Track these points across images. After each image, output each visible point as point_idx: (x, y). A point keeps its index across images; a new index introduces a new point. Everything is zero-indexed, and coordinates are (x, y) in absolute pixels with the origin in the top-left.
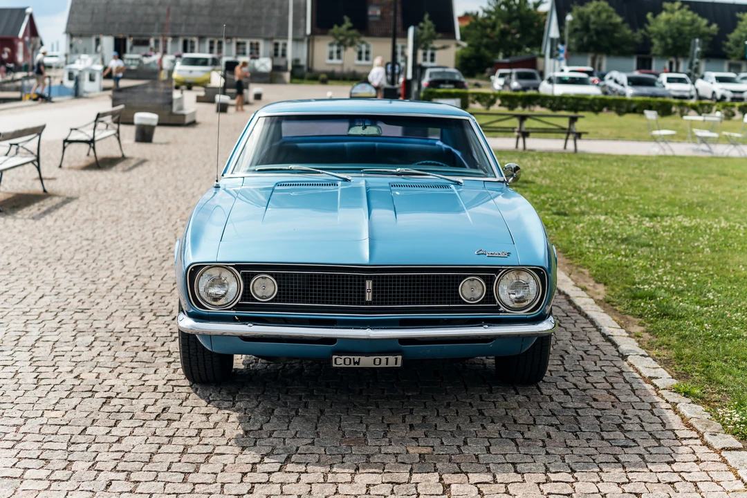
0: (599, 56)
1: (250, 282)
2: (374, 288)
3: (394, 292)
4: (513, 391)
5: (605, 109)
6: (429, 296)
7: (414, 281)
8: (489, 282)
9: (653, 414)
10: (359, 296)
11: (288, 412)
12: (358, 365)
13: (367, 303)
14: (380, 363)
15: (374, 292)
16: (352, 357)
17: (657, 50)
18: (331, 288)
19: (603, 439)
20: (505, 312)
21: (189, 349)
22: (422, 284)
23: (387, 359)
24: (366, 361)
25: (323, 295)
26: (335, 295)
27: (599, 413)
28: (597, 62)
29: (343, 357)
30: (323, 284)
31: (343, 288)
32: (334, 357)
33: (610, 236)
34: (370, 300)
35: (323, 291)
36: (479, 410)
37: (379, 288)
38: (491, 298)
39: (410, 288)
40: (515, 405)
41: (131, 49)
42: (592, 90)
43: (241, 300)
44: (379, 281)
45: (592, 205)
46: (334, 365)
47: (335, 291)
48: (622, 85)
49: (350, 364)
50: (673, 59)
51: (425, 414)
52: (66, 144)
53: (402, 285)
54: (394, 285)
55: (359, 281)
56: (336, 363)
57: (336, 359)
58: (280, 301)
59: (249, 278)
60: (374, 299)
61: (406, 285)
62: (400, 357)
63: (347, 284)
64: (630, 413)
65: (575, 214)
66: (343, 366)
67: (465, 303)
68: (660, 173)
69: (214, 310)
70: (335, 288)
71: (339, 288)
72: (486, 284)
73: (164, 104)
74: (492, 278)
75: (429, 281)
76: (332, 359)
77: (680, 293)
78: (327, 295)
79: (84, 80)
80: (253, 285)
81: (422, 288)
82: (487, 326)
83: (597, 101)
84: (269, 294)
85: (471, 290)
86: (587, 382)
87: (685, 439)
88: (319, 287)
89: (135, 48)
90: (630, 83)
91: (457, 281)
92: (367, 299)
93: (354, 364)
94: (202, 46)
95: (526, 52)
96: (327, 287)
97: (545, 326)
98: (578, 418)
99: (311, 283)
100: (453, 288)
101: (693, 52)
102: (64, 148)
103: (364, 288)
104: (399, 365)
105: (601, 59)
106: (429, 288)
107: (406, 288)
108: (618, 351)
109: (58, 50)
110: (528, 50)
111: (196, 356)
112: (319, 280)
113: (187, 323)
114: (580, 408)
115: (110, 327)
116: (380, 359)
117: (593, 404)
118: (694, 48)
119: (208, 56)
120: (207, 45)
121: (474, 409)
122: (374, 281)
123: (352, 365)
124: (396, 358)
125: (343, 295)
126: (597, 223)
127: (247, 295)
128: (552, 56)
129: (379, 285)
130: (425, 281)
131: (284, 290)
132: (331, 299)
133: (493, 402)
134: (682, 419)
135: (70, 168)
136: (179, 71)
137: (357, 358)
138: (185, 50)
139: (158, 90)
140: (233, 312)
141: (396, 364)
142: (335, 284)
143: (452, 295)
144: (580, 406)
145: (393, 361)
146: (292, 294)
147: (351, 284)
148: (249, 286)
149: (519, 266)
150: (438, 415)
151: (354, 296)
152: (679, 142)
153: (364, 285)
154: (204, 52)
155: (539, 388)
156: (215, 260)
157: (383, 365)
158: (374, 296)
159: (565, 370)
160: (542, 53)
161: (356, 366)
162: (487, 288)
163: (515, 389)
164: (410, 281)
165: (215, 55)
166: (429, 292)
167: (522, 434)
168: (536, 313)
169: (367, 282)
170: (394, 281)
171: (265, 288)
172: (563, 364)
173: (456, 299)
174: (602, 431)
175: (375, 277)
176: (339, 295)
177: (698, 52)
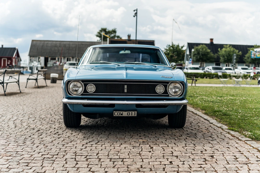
0: (203, 63)
1: (86, 87)
2: (127, 88)
3: (134, 89)
4: (174, 129)
5: (205, 78)
6: (146, 91)
7: (141, 86)
8: (166, 87)
9: (221, 134)
10: (122, 91)
11: (99, 133)
12: (122, 115)
13: (125, 93)
14: (129, 115)
15: (127, 89)
16: (120, 112)
17: (222, 61)
18: (113, 88)
19: (205, 139)
20: (171, 96)
21: (66, 114)
22: (143, 87)
23: (132, 113)
24: (125, 114)
25: (111, 90)
26: (114, 90)
27: (203, 134)
28: (202, 65)
29: (117, 112)
30: (111, 87)
31: (117, 88)
32: (114, 112)
33: (207, 101)
34: (126, 92)
35: (111, 89)
36: (163, 133)
37: (129, 88)
38: (166, 92)
39: (139, 88)
40: (175, 132)
41: (50, 61)
42: (200, 71)
43: (83, 93)
44: (129, 86)
45: (200, 95)
46: (114, 115)
47: (114, 89)
48: (210, 70)
49: (119, 115)
50: (227, 64)
51: (145, 134)
52: (28, 80)
53: (137, 87)
54: (134, 87)
55: (122, 85)
56: (115, 115)
57: (115, 113)
58: (96, 93)
59: (86, 85)
60: (127, 92)
61: (138, 87)
62: (136, 112)
63: (118, 87)
64: (213, 134)
65: (195, 97)
66: (117, 116)
67: (157, 94)
68: (223, 89)
69: (74, 96)
70: (114, 88)
71: (116, 88)
72: (165, 88)
73: (60, 73)
74: (167, 85)
75: (146, 86)
76: (113, 112)
77: (231, 111)
78: (112, 90)
79: (34, 70)
80: (87, 87)
81: (143, 88)
82: (165, 101)
83: (202, 75)
84: (93, 91)
85: (160, 89)
86: (199, 128)
87: (232, 139)
88: (109, 88)
89: (51, 61)
90: (213, 69)
91: (155, 86)
92: (125, 92)
93: (121, 115)
94: (73, 60)
95: (179, 63)
96: (112, 88)
97: (184, 102)
98: (196, 135)
99: (107, 87)
100: (153, 89)
101: (234, 58)
102: (27, 81)
103: (124, 88)
104: (136, 115)
105: (203, 64)
106: (146, 88)
107: (138, 88)
108: (209, 122)
109: (26, 62)
110: (180, 62)
111: (69, 116)
112: (109, 85)
113: (66, 100)
114: (197, 133)
115: (41, 117)
116: (130, 113)
117: (201, 132)
118: (234, 57)
119: (75, 62)
120: (75, 60)
121: (161, 133)
122: (127, 86)
123: (120, 116)
124: (135, 113)
125: (117, 91)
126: (203, 99)
127: (85, 91)
128: (187, 60)
129: (129, 87)
130: (144, 86)
131: (98, 89)
132: (113, 92)
133: (168, 131)
134: (231, 135)
135: (29, 88)
136: (66, 67)
137: (122, 112)
138: (68, 61)
139: (58, 68)
140: (81, 96)
141: (135, 115)
142: (114, 87)
143: (153, 91)
144: (197, 132)
145: (134, 114)
146: (100, 90)
147: (120, 87)
148: (86, 88)
149: (175, 81)
150: (149, 134)
151: (121, 91)
152: (229, 84)
153: (124, 87)
154: (74, 61)
155: (183, 129)
156: (75, 79)
157: (131, 115)
158: (127, 91)
159: (192, 125)
160: (184, 62)
161: (122, 116)
162: (165, 89)
163: (175, 129)
164: (139, 86)
165: (77, 62)
166: (146, 90)
167: (177, 138)
168: (181, 97)
169: (125, 86)
170: (134, 86)
171: (91, 88)
172: (191, 124)
173: (155, 92)
174: (204, 137)
175: (128, 84)
176: (116, 91)
177: (235, 58)
